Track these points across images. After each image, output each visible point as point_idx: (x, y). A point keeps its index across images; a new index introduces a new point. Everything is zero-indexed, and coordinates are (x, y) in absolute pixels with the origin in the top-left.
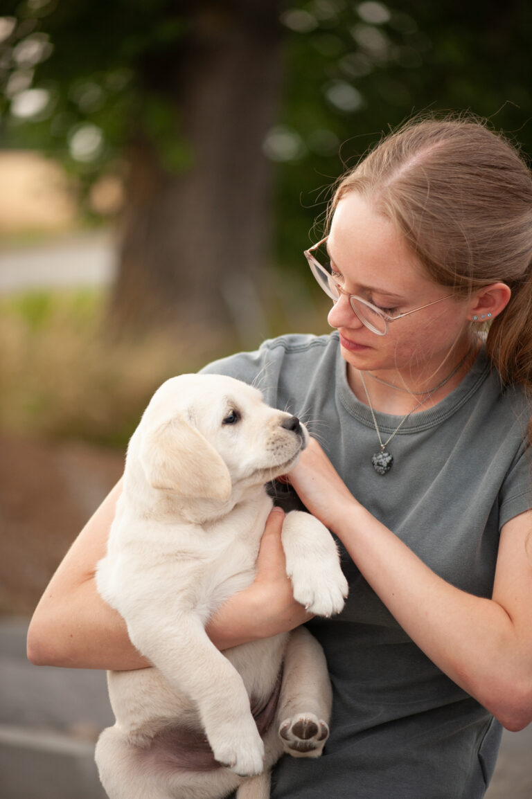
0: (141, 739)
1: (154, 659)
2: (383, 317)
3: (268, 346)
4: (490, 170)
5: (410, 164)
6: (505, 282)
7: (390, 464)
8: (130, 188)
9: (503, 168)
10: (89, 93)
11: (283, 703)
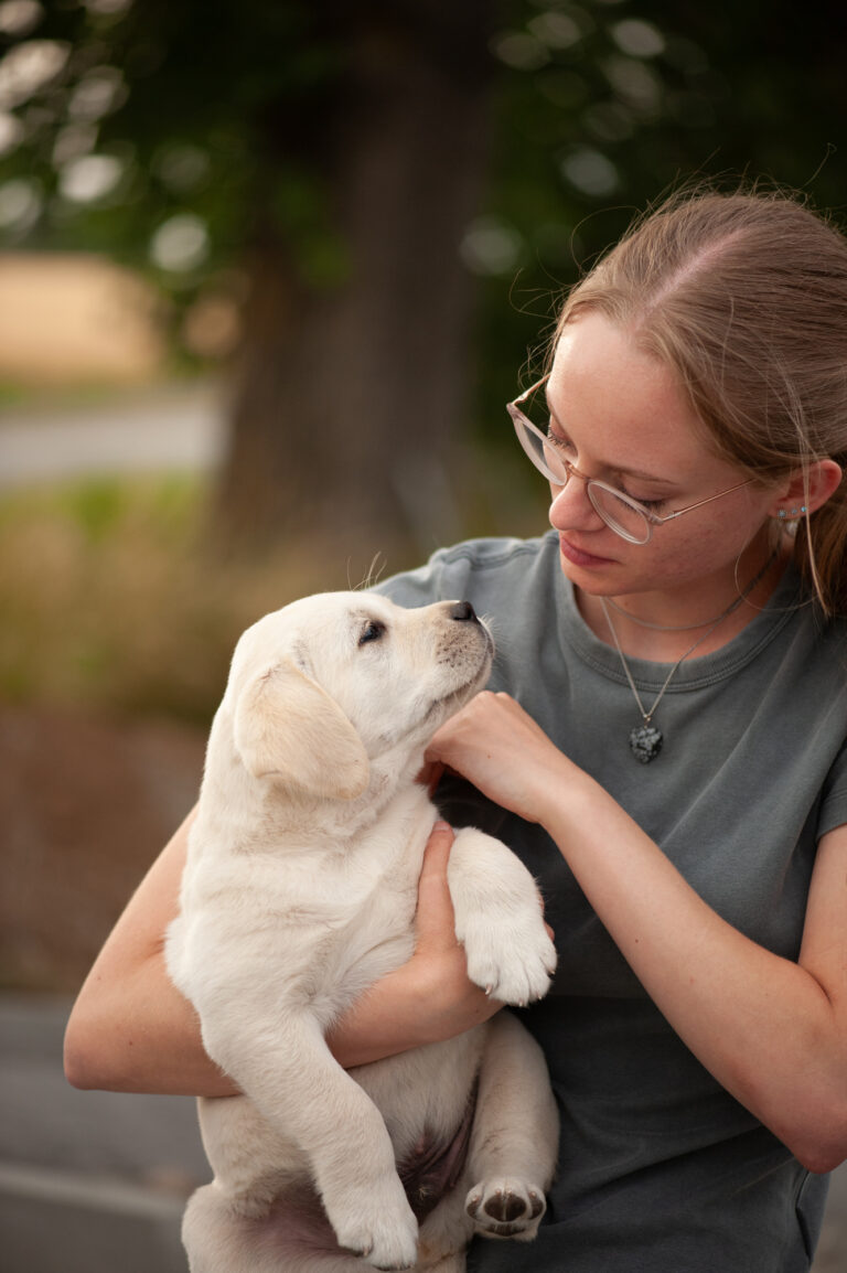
0: (252, 1204)
1: (243, 1080)
2: (646, 516)
3: (443, 559)
4: (818, 279)
5: (691, 270)
6: (834, 458)
7: (657, 747)
8: (250, 316)
9: (838, 276)
10: (186, 165)
11: (478, 1143)
